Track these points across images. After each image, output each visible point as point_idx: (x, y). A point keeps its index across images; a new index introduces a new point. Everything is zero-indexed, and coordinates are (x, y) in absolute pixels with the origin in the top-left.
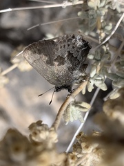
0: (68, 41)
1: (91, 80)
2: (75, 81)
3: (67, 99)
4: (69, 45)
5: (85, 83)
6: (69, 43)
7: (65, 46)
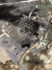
0: (25, 23)
1: (40, 42)
2: (32, 42)
3: (26, 51)
4: (25, 25)
5: (37, 43)
6: (26, 24)
7: (23, 25)
